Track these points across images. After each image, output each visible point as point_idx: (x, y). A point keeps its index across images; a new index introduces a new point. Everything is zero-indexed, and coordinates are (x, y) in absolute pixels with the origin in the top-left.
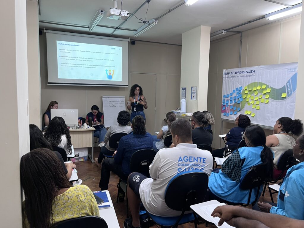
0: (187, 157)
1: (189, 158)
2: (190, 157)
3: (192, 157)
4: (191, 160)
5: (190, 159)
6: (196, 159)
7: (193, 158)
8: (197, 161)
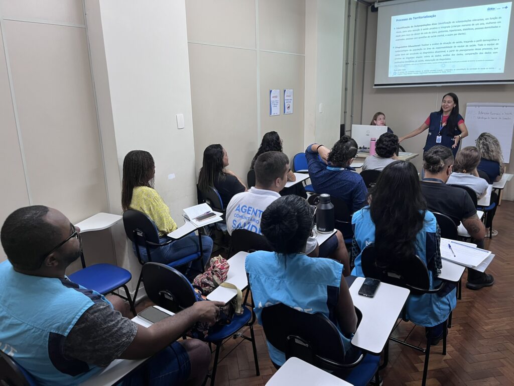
0: (246, 207)
1: (247, 209)
2: (249, 207)
3: (252, 208)
4: (249, 212)
5: (249, 210)
6: (255, 211)
7: (252, 210)
8: (255, 214)
